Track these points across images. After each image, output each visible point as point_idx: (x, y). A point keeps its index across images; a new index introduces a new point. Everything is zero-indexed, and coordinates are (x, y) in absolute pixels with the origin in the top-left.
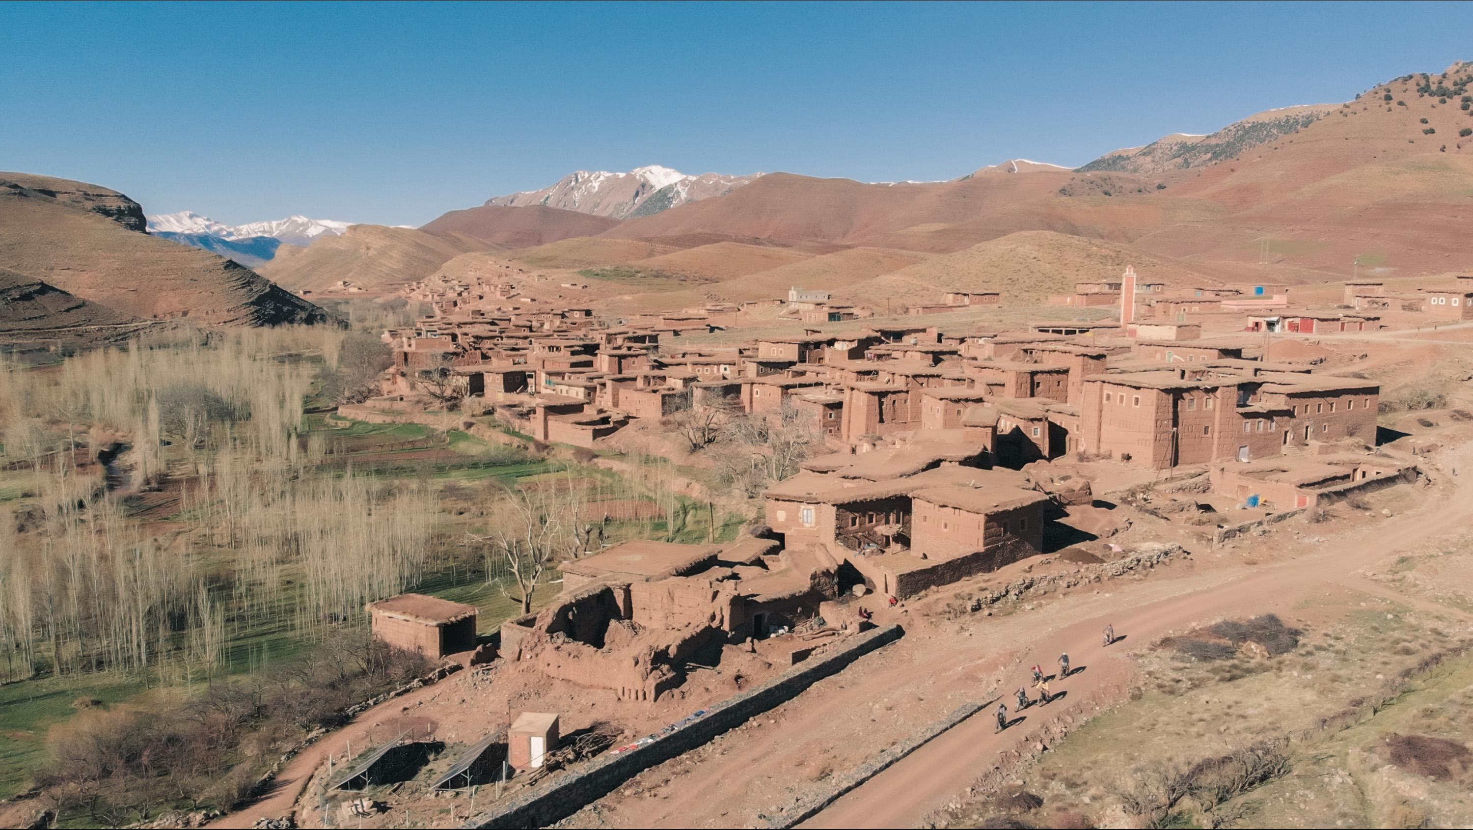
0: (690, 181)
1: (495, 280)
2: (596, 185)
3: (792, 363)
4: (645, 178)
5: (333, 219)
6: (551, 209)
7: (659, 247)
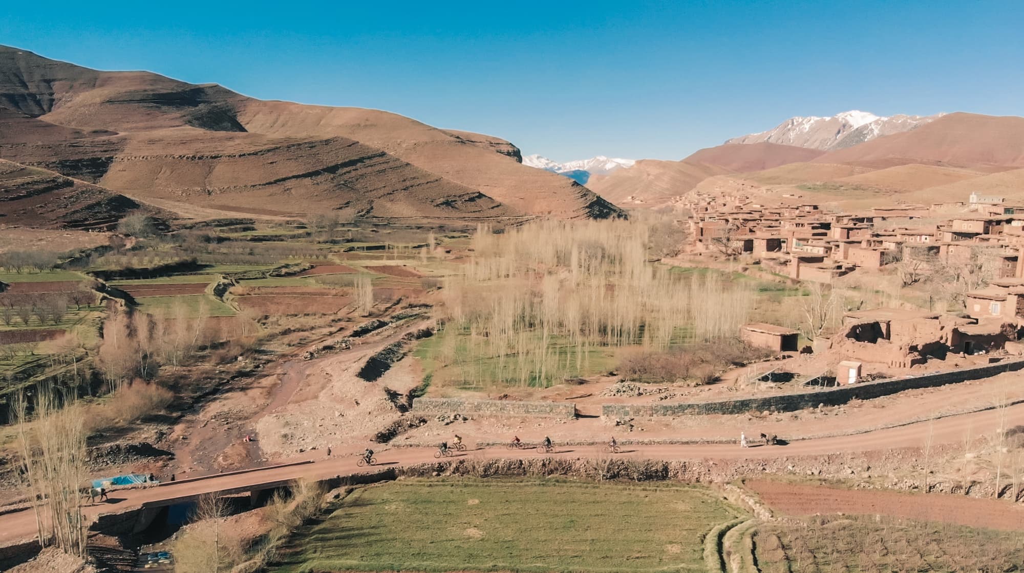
0: (883, 121)
1: (735, 193)
2: (807, 127)
3: (977, 234)
4: (846, 120)
5: (623, 157)
6: (772, 144)
7: (857, 169)
